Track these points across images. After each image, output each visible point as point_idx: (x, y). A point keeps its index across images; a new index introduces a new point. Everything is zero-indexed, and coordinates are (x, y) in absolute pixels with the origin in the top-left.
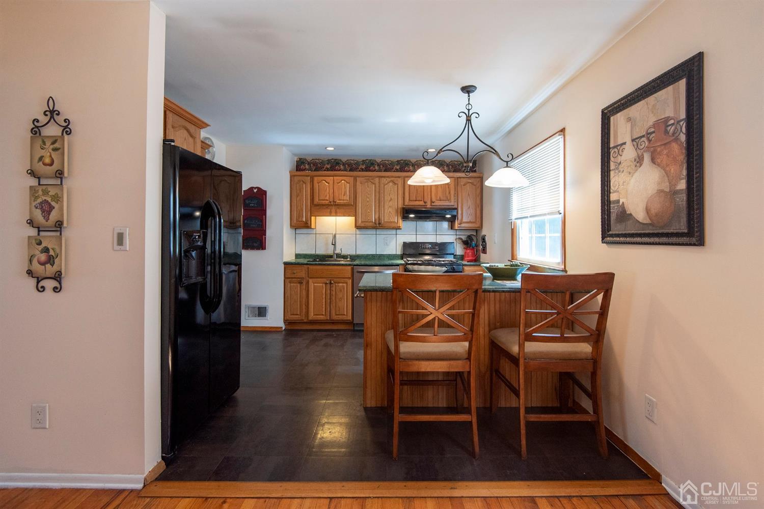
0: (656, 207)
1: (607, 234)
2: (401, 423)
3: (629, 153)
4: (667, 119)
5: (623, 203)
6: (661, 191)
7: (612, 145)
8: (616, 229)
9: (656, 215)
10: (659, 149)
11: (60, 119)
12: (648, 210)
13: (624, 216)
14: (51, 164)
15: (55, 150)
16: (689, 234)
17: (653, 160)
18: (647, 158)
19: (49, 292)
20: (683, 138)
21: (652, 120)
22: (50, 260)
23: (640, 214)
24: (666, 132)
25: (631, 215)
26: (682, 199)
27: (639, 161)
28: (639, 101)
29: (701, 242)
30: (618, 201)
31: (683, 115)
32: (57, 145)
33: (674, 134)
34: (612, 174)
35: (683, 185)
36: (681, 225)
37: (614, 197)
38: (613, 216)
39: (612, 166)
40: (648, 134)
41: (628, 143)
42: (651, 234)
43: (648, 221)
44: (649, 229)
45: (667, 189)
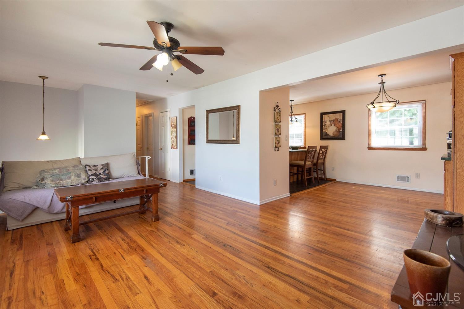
0: (335, 133)
1: (322, 138)
2: (307, 179)
3: (328, 123)
4: (338, 119)
6: (336, 131)
7: (323, 120)
8: (324, 137)
9: (336, 135)
11: (279, 108)
12: (333, 134)
13: (326, 134)
14: (279, 119)
15: (280, 116)
16: (343, 138)
17: (335, 125)
18: (333, 125)
19: (277, 151)
20: (342, 123)
21: (334, 118)
22: (279, 143)
23: (331, 134)
24: (338, 121)
25: (329, 135)
27: (331, 125)
28: (332, 114)
29: (345, 139)
30: (325, 132)
31: (342, 119)
32: (280, 115)
33: (340, 121)
34: (323, 126)
35: (341, 130)
36: (341, 137)
37: (323, 131)
38: (324, 135)
39: (323, 125)
40: (333, 121)
41: (328, 121)
42: (334, 138)
43: (333, 136)
44: (333, 137)
45: (338, 130)
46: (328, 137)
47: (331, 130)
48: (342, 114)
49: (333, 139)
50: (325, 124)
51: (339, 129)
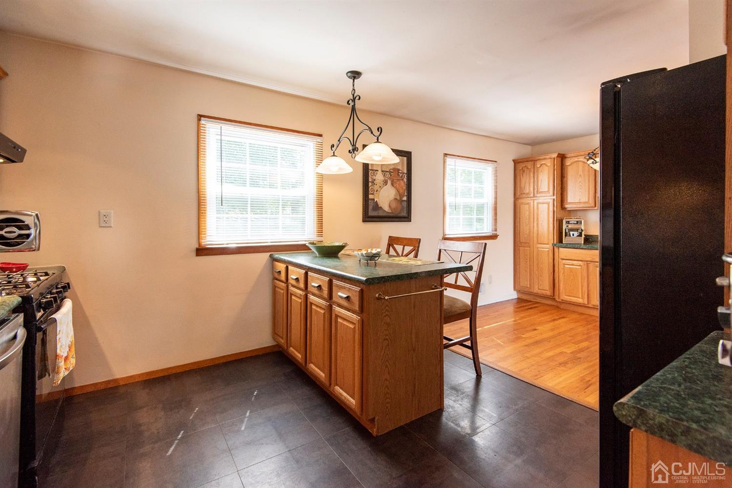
0: (394, 205)
1: (367, 218)
3: (379, 176)
4: (399, 170)
5: (377, 201)
6: (396, 199)
7: (370, 168)
8: (371, 213)
9: (394, 209)
10: (395, 181)
12: (390, 206)
13: (377, 207)
16: (407, 218)
17: (392, 184)
18: (389, 182)
20: (405, 180)
21: (393, 167)
23: (386, 208)
24: (399, 175)
25: (381, 207)
26: (405, 204)
27: (386, 183)
29: (410, 220)
30: (374, 199)
31: (405, 172)
33: (401, 177)
34: (370, 184)
35: (405, 198)
36: (404, 214)
37: (371, 197)
38: (370, 207)
39: (370, 180)
40: (390, 172)
41: (380, 171)
42: (393, 217)
43: (391, 211)
44: (391, 215)
45: (399, 199)
46: (381, 214)
47: (386, 197)
48: (405, 158)
49: (390, 219)
50: (374, 178)
51: (401, 196)
